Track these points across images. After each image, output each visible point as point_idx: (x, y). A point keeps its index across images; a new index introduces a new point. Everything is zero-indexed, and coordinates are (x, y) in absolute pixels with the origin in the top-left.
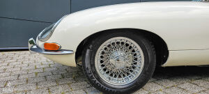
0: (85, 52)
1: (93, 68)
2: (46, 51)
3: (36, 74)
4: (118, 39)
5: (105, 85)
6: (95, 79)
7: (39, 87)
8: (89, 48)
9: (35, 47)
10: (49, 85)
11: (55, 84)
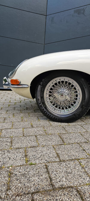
0: (38, 87)
1: (42, 100)
2: (12, 85)
3: (9, 105)
4: (62, 79)
5: (50, 113)
6: (44, 108)
7: (8, 112)
8: (40, 85)
9: (7, 83)
10: (15, 112)
11: (20, 112)
